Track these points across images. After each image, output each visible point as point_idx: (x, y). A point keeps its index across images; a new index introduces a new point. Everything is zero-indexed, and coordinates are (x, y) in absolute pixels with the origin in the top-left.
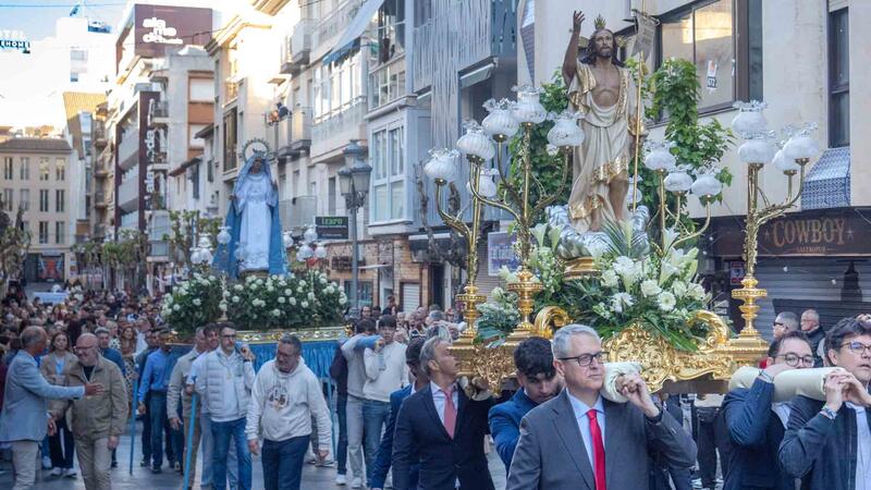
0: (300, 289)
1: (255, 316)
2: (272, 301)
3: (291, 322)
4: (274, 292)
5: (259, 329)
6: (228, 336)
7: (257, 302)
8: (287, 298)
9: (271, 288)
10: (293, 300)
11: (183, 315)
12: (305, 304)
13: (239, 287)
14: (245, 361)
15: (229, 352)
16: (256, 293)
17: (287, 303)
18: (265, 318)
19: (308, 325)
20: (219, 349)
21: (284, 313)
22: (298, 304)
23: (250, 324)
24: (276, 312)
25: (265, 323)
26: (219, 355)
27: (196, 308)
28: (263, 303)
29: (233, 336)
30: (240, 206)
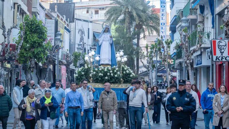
0: (115, 71)
1: (100, 79)
2: (105, 74)
3: (112, 81)
4: (107, 71)
5: (101, 83)
6: (85, 83)
7: (100, 74)
8: (110, 73)
9: (106, 70)
10: (112, 74)
11: (79, 78)
12: (116, 76)
13: (96, 69)
14: (90, 91)
15: (85, 88)
16: (101, 72)
17: (110, 75)
18: (103, 79)
19: (117, 83)
20: (82, 87)
21: (109, 78)
22: (114, 75)
23: (99, 81)
24: (106, 78)
25: (103, 81)
26: (82, 89)
27: (82, 75)
28: (102, 75)
29: (86, 83)
30: (100, 43)
